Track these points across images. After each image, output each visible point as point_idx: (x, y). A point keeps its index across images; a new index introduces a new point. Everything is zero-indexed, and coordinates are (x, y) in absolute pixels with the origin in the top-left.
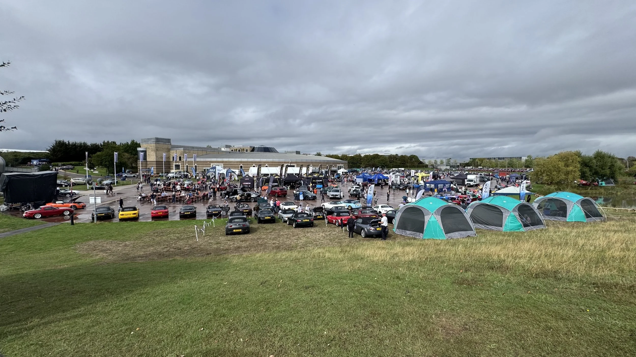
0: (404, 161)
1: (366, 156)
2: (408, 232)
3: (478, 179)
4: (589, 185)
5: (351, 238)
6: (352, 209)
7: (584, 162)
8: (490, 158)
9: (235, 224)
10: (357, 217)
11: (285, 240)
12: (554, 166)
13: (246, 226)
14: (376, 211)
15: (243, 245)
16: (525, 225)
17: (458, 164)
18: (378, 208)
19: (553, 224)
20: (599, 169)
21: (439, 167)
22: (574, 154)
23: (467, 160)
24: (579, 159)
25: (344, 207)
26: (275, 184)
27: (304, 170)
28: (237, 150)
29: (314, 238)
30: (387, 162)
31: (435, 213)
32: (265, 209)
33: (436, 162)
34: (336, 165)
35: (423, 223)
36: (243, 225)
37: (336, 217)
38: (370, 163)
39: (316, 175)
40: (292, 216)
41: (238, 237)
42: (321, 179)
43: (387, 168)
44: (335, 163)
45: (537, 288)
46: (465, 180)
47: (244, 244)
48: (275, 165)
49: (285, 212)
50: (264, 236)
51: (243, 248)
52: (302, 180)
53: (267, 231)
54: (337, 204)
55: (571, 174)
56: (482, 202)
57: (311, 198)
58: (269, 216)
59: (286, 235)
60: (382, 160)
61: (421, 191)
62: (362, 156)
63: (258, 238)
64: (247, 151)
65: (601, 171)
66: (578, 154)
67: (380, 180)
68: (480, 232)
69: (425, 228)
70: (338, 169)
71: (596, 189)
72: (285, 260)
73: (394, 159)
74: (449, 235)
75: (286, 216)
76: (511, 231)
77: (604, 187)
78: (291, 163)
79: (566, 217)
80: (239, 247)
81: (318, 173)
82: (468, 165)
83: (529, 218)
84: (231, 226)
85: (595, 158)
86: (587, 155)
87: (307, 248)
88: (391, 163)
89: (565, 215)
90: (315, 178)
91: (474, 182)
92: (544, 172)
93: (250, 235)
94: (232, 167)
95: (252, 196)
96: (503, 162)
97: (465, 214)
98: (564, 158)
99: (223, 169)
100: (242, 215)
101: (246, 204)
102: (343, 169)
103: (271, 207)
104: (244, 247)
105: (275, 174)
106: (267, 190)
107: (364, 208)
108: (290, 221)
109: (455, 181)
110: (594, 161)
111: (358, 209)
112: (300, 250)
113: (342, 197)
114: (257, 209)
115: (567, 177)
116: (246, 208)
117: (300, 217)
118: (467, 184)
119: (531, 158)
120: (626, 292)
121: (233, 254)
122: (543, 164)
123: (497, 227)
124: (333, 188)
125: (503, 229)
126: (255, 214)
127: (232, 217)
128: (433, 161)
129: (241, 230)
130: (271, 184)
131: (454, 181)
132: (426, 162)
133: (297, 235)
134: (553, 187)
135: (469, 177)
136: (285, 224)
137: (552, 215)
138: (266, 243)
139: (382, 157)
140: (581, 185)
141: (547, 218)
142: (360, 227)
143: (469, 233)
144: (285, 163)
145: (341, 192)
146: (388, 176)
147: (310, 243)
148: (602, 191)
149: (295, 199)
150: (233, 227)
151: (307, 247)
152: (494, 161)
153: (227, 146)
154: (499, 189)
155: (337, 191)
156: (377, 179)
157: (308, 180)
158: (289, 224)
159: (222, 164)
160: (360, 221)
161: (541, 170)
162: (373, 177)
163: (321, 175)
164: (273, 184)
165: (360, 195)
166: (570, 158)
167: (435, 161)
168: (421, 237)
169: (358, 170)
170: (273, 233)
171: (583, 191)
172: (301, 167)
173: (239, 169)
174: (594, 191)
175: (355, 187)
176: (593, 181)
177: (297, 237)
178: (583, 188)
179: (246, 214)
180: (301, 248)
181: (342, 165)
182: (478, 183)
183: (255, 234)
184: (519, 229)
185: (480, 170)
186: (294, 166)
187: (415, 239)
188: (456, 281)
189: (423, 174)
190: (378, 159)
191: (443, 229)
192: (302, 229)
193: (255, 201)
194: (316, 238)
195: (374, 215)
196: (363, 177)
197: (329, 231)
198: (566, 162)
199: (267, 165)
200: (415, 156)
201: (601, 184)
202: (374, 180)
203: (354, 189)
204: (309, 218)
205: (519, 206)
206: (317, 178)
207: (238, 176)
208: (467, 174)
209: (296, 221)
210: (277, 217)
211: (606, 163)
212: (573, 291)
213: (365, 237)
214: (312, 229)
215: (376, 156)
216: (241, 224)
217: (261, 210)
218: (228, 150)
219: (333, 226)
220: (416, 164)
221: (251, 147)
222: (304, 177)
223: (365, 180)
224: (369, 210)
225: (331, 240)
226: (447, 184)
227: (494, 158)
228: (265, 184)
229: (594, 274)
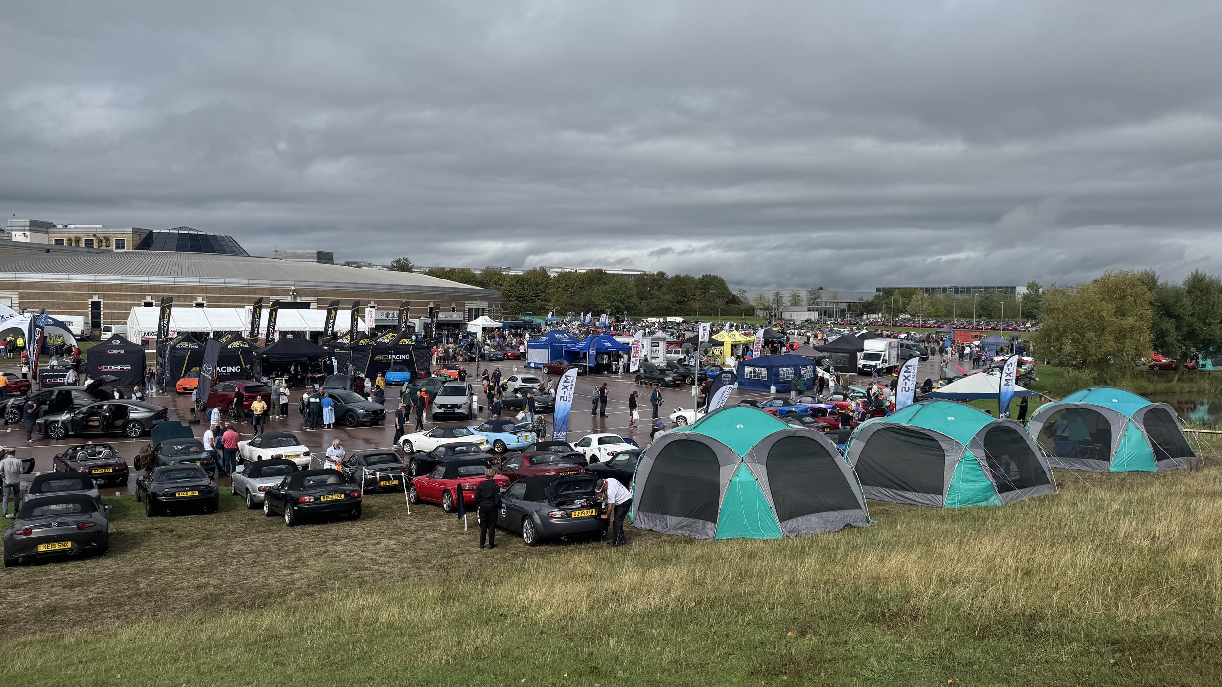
0: (684, 293)
1: (563, 276)
2: (672, 520)
3: (894, 353)
4: (1176, 369)
5: (486, 550)
6: (506, 450)
7: (1163, 305)
8: (933, 289)
9: (44, 522)
10: (514, 478)
11: (244, 570)
12: (1090, 315)
13: (91, 530)
14: (582, 456)
15: (69, 602)
16: (1003, 487)
17: (844, 306)
18: (588, 445)
19: (1077, 481)
20: (1197, 325)
21: (786, 315)
22: (1139, 279)
23: (868, 293)
24: (1149, 296)
25: (477, 445)
26: (230, 369)
27: (343, 320)
28: (78, 241)
29: (357, 558)
30: (629, 297)
31: (750, 455)
32: (181, 462)
33: (778, 300)
34: (463, 305)
35: (715, 488)
36: (81, 526)
37: (445, 481)
38: (577, 298)
39: (386, 339)
40: (283, 484)
41: (57, 571)
42: (404, 350)
43: (629, 314)
44: (458, 297)
45: (976, 667)
46: (859, 354)
47: (75, 598)
48: (231, 300)
49: (258, 469)
50: (165, 563)
51: (70, 612)
52: (334, 354)
53: (181, 544)
54: (454, 436)
55: (1132, 338)
56: (893, 419)
57: (365, 416)
58: (192, 488)
59: (252, 552)
60: (615, 291)
61: (723, 388)
62: (552, 275)
63: (137, 573)
64: (120, 244)
65: (1202, 329)
66: (1149, 281)
67: (604, 353)
68: (883, 512)
69: (720, 507)
70: (470, 319)
71: (1191, 380)
72: (225, 645)
73: (651, 289)
74: (792, 523)
75: (259, 486)
76: (966, 506)
77: (1209, 372)
78: (297, 293)
79: (1108, 459)
80: (54, 610)
81: (397, 329)
82: (870, 308)
83: (1013, 467)
84: (28, 532)
85: (1189, 292)
86: (1170, 284)
87: (324, 595)
88: (642, 299)
89: (1105, 455)
90: (383, 349)
91: (884, 361)
92: (1065, 331)
93: (108, 562)
94: (54, 306)
95: (132, 416)
96: (965, 301)
97: (839, 460)
98: (1115, 292)
99: (14, 313)
100: (83, 488)
101: (105, 446)
102: (487, 317)
103: (204, 455)
104: (77, 608)
105: (231, 333)
106: (195, 392)
107: (544, 447)
108: (275, 503)
109: (829, 358)
110: (1187, 301)
111: (522, 449)
112: (294, 604)
113: (476, 412)
114: (148, 462)
115: (1121, 346)
116: (104, 462)
117: (312, 487)
118: (864, 366)
119: (1037, 290)
120: (1182, 658)
121: (22, 639)
122: (1065, 306)
123: (928, 496)
124: (444, 382)
125: (948, 500)
126: (140, 484)
127: (37, 496)
128: (769, 295)
129: (69, 545)
130: (209, 370)
131: (824, 357)
132: (751, 298)
133: (295, 551)
134: (1085, 375)
135: (872, 345)
136: (255, 513)
137: (1075, 456)
138: (170, 586)
139: (615, 280)
140: (1157, 369)
141: (1062, 464)
142: (519, 510)
143: (850, 515)
144: (272, 292)
145: (472, 394)
146: (629, 340)
147: (336, 579)
148: (1205, 384)
149: (306, 425)
150: (36, 532)
151: (323, 591)
152: (942, 296)
153: (36, 226)
154: (950, 381)
155: (459, 392)
156: (593, 352)
157: (358, 355)
158: (271, 514)
159: (14, 295)
160: (520, 489)
161: (1058, 326)
162: (581, 345)
163: (406, 336)
164: (221, 370)
165: (536, 404)
166: (1129, 291)
167: (777, 294)
168: (711, 533)
169: (537, 320)
170: (201, 550)
171: (1162, 386)
172: (332, 310)
173: (86, 315)
174: (1187, 386)
175: (519, 377)
176: (1185, 356)
177: (293, 557)
178: (1160, 376)
179: (101, 481)
180: (300, 597)
181: (484, 305)
182: (893, 363)
183: (128, 556)
184: (986, 500)
185: (902, 325)
186: (307, 306)
187: (690, 541)
188: (764, 667)
189: (739, 337)
190: (602, 288)
191: (772, 505)
192: (316, 527)
193: (144, 435)
194: (362, 557)
195: (572, 469)
196: (551, 344)
197: (415, 531)
198: (1120, 302)
199: (200, 300)
200: (716, 277)
201: (1204, 366)
202: (585, 354)
203: (518, 384)
204: (348, 487)
205: (987, 430)
206: (391, 348)
207: (82, 339)
208: (864, 337)
209: (295, 501)
210: (225, 490)
211: (1213, 306)
212: (1059, 667)
213: (533, 544)
214: (355, 529)
215: (597, 277)
216: (69, 519)
217: (164, 464)
218: (42, 239)
219: (433, 510)
220: (720, 304)
221: (136, 231)
222: (342, 346)
223: (555, 352)
224: (556, 452)
225: (415, 562)
226: (805, 366)
227: (945, 290)
228: (188, 369)
229: (1121, 617)
